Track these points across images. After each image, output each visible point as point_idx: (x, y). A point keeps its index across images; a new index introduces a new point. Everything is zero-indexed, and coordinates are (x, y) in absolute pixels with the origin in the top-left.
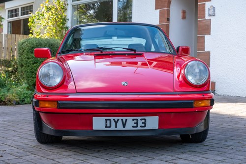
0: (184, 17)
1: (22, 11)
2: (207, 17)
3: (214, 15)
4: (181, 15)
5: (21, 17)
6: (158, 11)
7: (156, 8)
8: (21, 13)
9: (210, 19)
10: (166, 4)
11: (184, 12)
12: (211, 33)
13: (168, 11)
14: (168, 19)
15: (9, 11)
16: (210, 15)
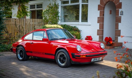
0: (111, 13)
1: (37, 6)
2: (120, 15)
3: (122, 15)
4: (109, 12)
5: (36, 9)
6: (99, 11)
7: (98, 10)
8: (37, 7)
9: (121, 16)
10: (103, 8)
11: (111, 11)
12: (121, 22)
13: (104, 12)
14: (103, 15)
15: (30, 5)
16: (121, 15)
